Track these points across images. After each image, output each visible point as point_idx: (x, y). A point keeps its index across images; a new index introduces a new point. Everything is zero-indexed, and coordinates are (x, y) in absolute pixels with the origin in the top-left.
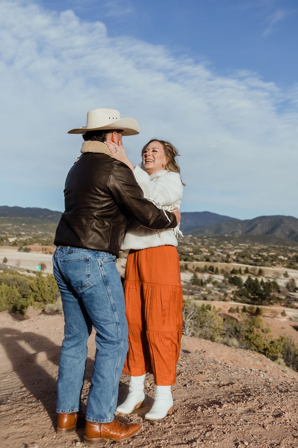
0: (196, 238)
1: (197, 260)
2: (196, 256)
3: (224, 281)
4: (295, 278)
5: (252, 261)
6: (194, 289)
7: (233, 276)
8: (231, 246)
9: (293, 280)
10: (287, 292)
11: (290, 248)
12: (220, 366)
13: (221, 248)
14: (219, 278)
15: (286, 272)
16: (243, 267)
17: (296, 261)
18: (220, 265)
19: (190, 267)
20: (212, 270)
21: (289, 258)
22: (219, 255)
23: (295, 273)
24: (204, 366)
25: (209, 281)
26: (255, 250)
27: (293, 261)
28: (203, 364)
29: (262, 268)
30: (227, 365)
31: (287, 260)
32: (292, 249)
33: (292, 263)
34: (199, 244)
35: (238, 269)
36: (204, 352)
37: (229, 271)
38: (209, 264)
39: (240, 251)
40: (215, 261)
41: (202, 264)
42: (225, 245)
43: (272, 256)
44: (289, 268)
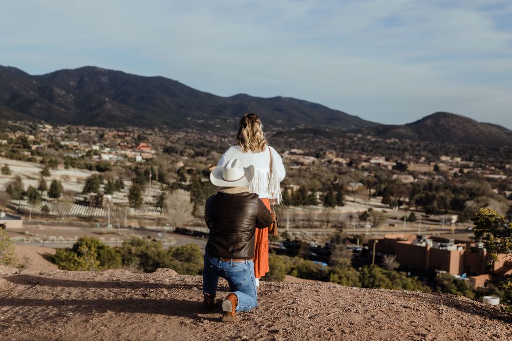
4: (21, 176)
9: (18, 179)
10: (8, 200)
11: (10, 122)
15: (6, 165)
17: (21, 146)
21: (10, 141)
23: (22, 166)
27: (17, 145)
31: (7, 144)
32: (14, 124)
33: (15, 149)
44: (11, 158)
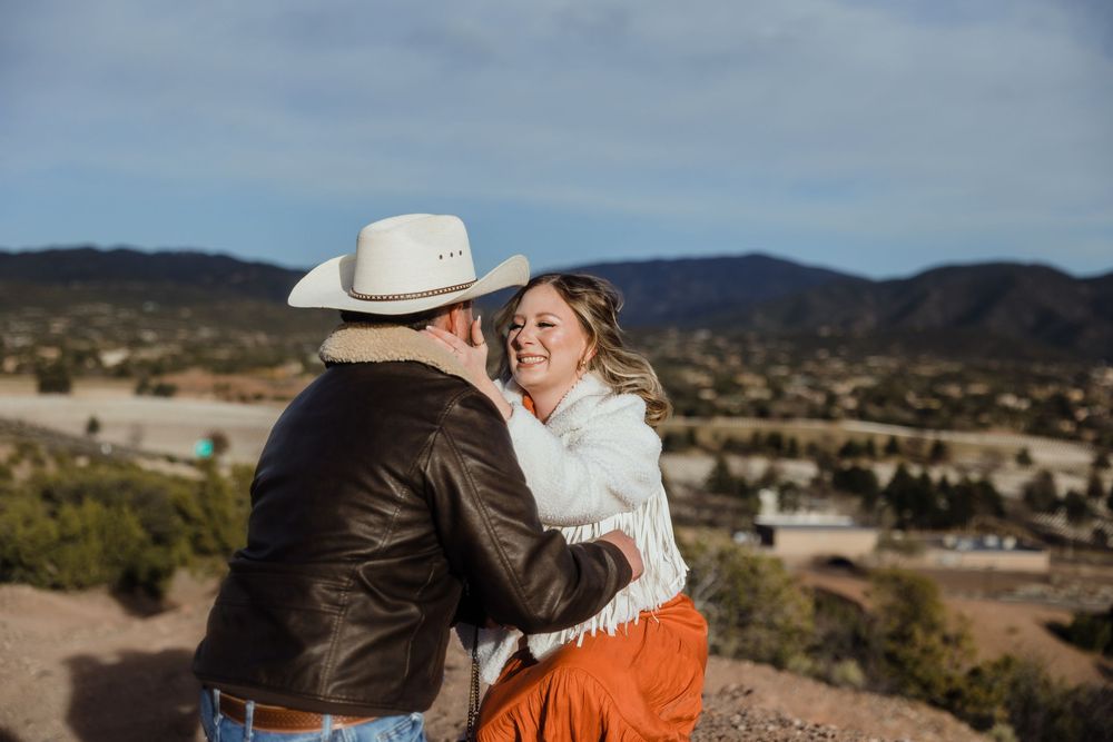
0: (721, 342)
1: (728, 414)
2: (724, 402)
3: (816, 482)
4: (1053, 471)
5: (908, 416)
6: (719, 509)
7: (847, 464)
8: (838, 366)
10: (1029, 516)
12: (799, 733)
13: (808, 374)
14: (801, 471)
15: (1024, 448)
16: (880, 432)
18: (803, 430)
19: (704, 436)
20: (777, 447)
22: (799, 399)
24: (748, 733)
25: (768, 480)
26: (919, 378)
28: (742, 728)
29: (945, 436)
30: (822, 730)
31: (1029, 408)
32: (1043, 371)
33: (1044, 418)
34: (734, 361)
35: (862, 440)
36: (749, 692)
37: (833, 449)
38: (765, 427)
39: (867, 382)
40: (787, 417)
41: (744, 427)
42: (819, 362)
43: (976, 398)
44: (1036, 434)
